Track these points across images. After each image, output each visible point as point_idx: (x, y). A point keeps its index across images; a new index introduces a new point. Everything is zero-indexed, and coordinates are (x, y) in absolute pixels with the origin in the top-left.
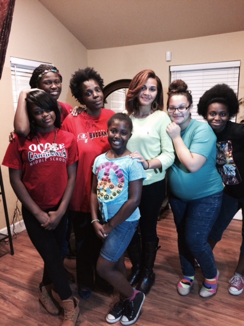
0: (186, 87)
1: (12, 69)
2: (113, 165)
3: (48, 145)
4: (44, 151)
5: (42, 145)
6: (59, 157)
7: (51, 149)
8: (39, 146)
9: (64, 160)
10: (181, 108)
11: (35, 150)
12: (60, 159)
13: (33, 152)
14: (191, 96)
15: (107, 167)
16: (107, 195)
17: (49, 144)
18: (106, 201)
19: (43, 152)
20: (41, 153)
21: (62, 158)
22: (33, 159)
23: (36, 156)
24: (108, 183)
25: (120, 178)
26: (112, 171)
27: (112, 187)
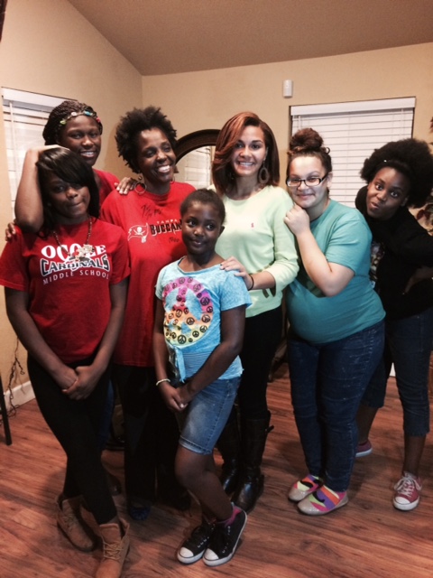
0: (320, 141)
1: (6, 109)
2: (193, 283)
3: (76, 248)
4: (69, 257)
5: (65, 247)
6: (96, 270)
7: (81, 255)
8: (59, 249)
9: (104, 275)
10: (311, 178)
11: (53, 255)
12: (98, 273)
13: (50, 260)
14: (329, 158)
15: (182, 287)
16: (183, 336)
17: (78, 246)
18: (181, 347)
19: (67, 259)
20: (63, 261)
21: (102, 271)
22: (49, 272)
23: (55, 268)
24: (183, 314)
25: (205, 305)
26: (190, 294)
27: (191, 321)
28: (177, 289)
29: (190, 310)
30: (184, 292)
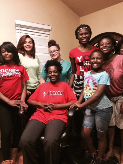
3: (11, 70)
4: (8, 72)
5: (7, 69)
6: (16, 75)
7: (12, 72)
8: (6, 70)
9: (19, 76)
11: (4, 71)
12: (17, 76)
13: (3, 73)
17: (11, 69)
19: (8, 73)
20: (6, 73)
21: (18, 75)
22: (3, 76)
23: (4, 75)
24: (88, 87)
25: (94, 84)
26: (91, 81)
27: (90, 89)
28: (87, 79)
29: (90, 86)
30: (89, 80)
